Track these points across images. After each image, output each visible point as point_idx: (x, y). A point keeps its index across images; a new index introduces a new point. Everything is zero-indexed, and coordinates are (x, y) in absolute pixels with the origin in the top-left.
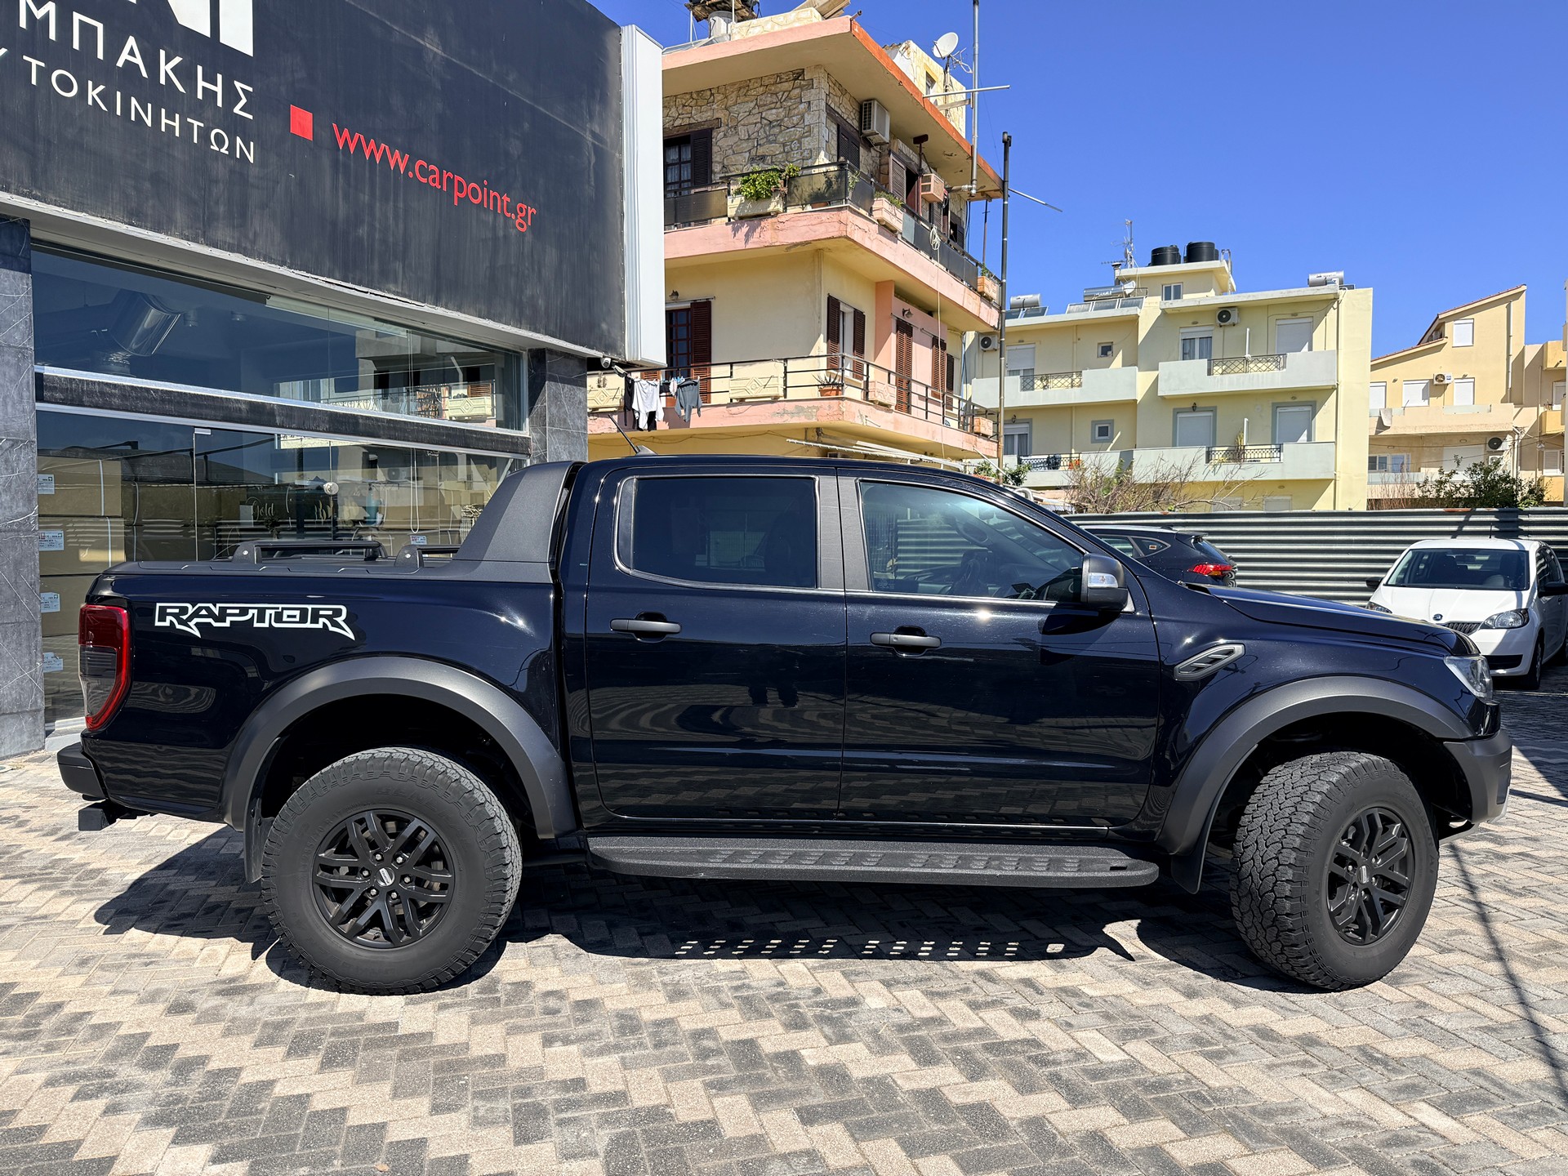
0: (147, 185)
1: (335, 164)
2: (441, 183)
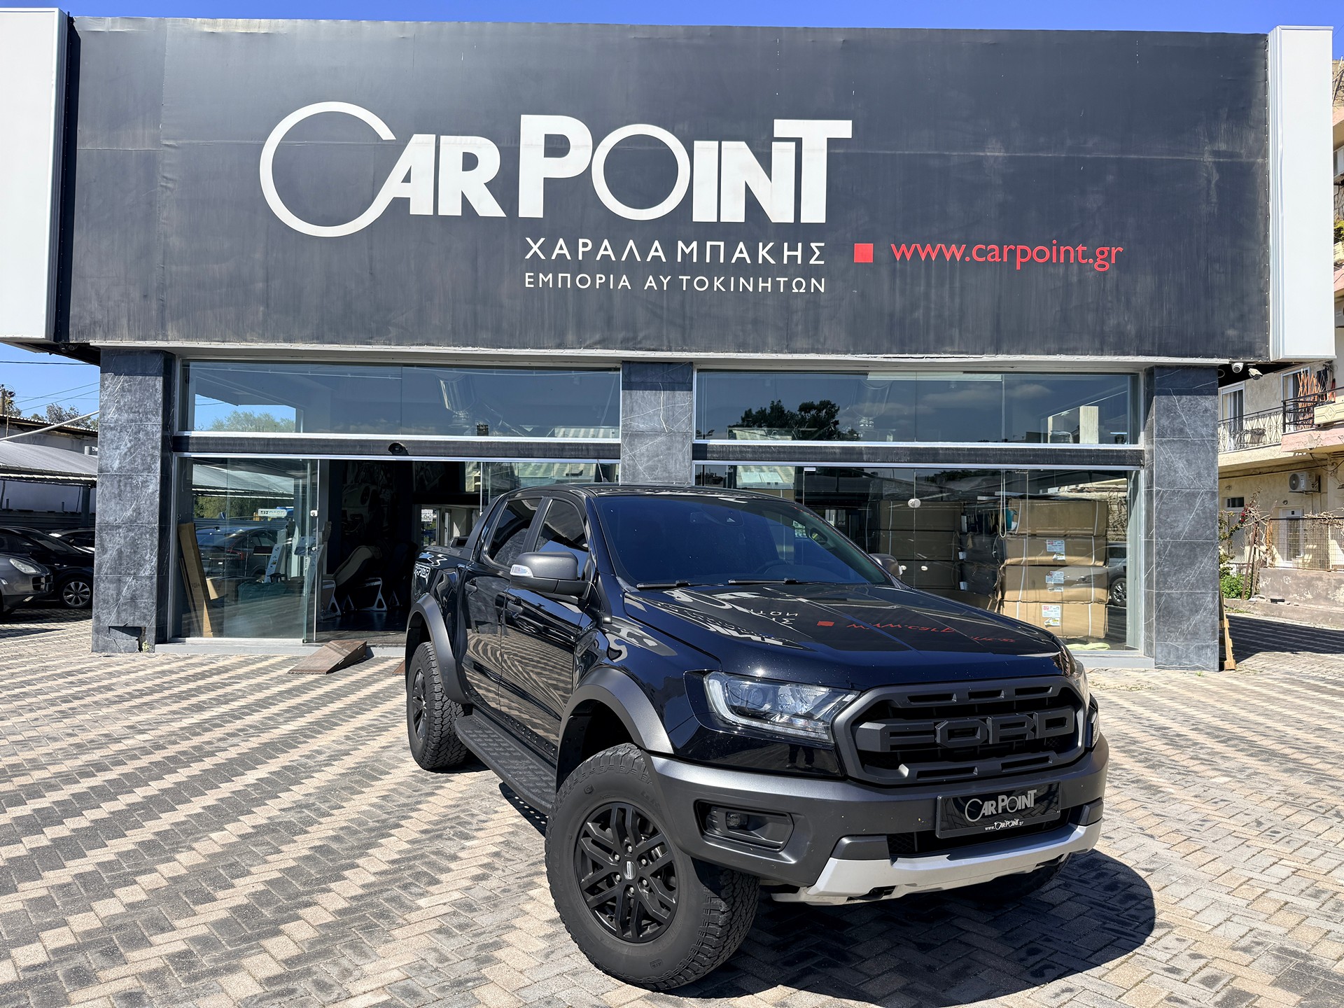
0: (750, 326)
1: (893, 272)
2: (1001, 256)
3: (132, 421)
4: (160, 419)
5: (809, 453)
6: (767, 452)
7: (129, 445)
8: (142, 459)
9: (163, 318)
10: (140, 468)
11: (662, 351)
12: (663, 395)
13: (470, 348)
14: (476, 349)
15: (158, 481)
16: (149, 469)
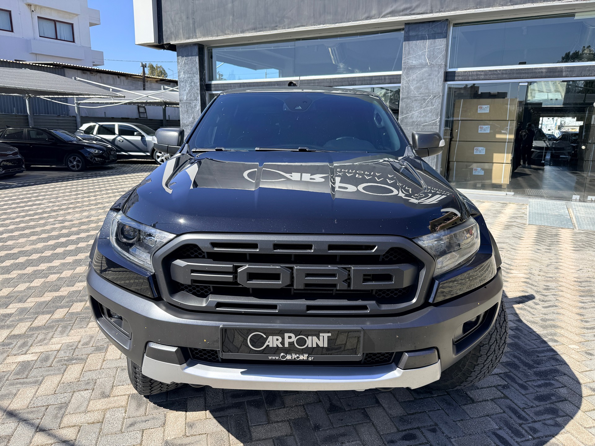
3: (189, 77)
4: (198, 76)
5: (523, 73)
6: (494, 74)
7: (189, 89)
8: (194, 95)
9: (195, 28)
10: (193, 99)
11: (427, 13)
12: (428, 42)
13: (322, 26)
14: (325, 25)
15: (200, 105)
16: (196, 99)
